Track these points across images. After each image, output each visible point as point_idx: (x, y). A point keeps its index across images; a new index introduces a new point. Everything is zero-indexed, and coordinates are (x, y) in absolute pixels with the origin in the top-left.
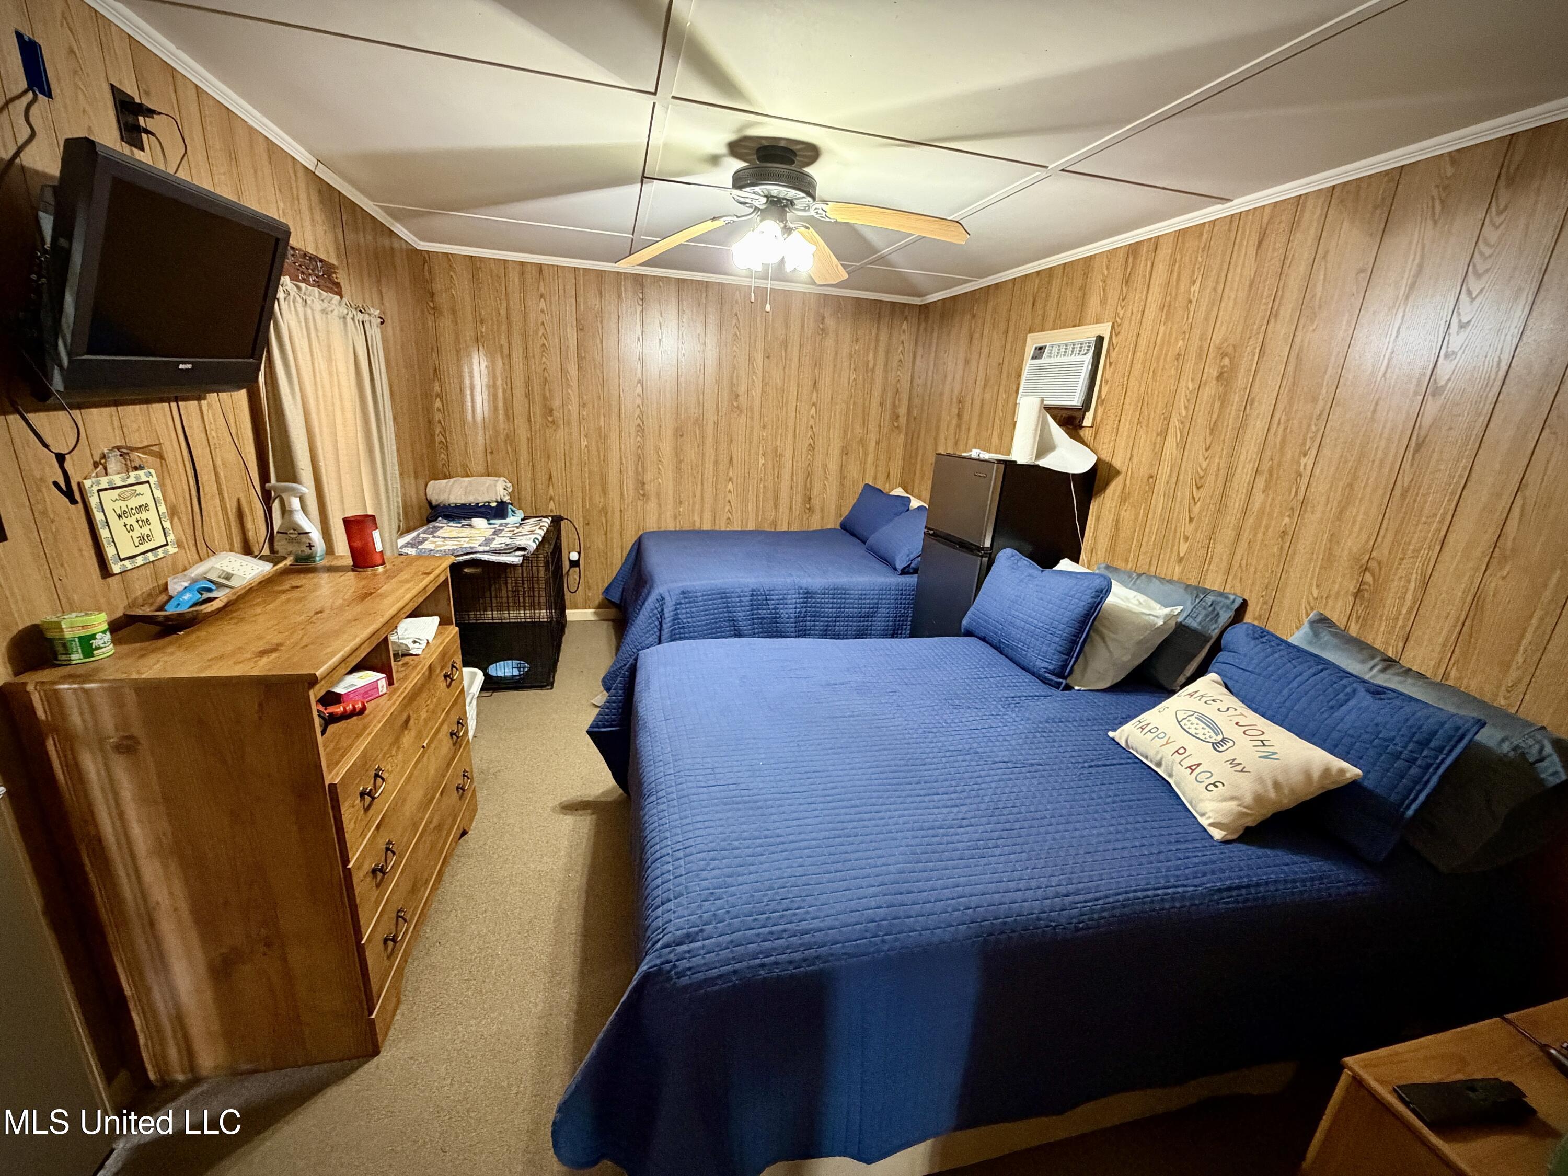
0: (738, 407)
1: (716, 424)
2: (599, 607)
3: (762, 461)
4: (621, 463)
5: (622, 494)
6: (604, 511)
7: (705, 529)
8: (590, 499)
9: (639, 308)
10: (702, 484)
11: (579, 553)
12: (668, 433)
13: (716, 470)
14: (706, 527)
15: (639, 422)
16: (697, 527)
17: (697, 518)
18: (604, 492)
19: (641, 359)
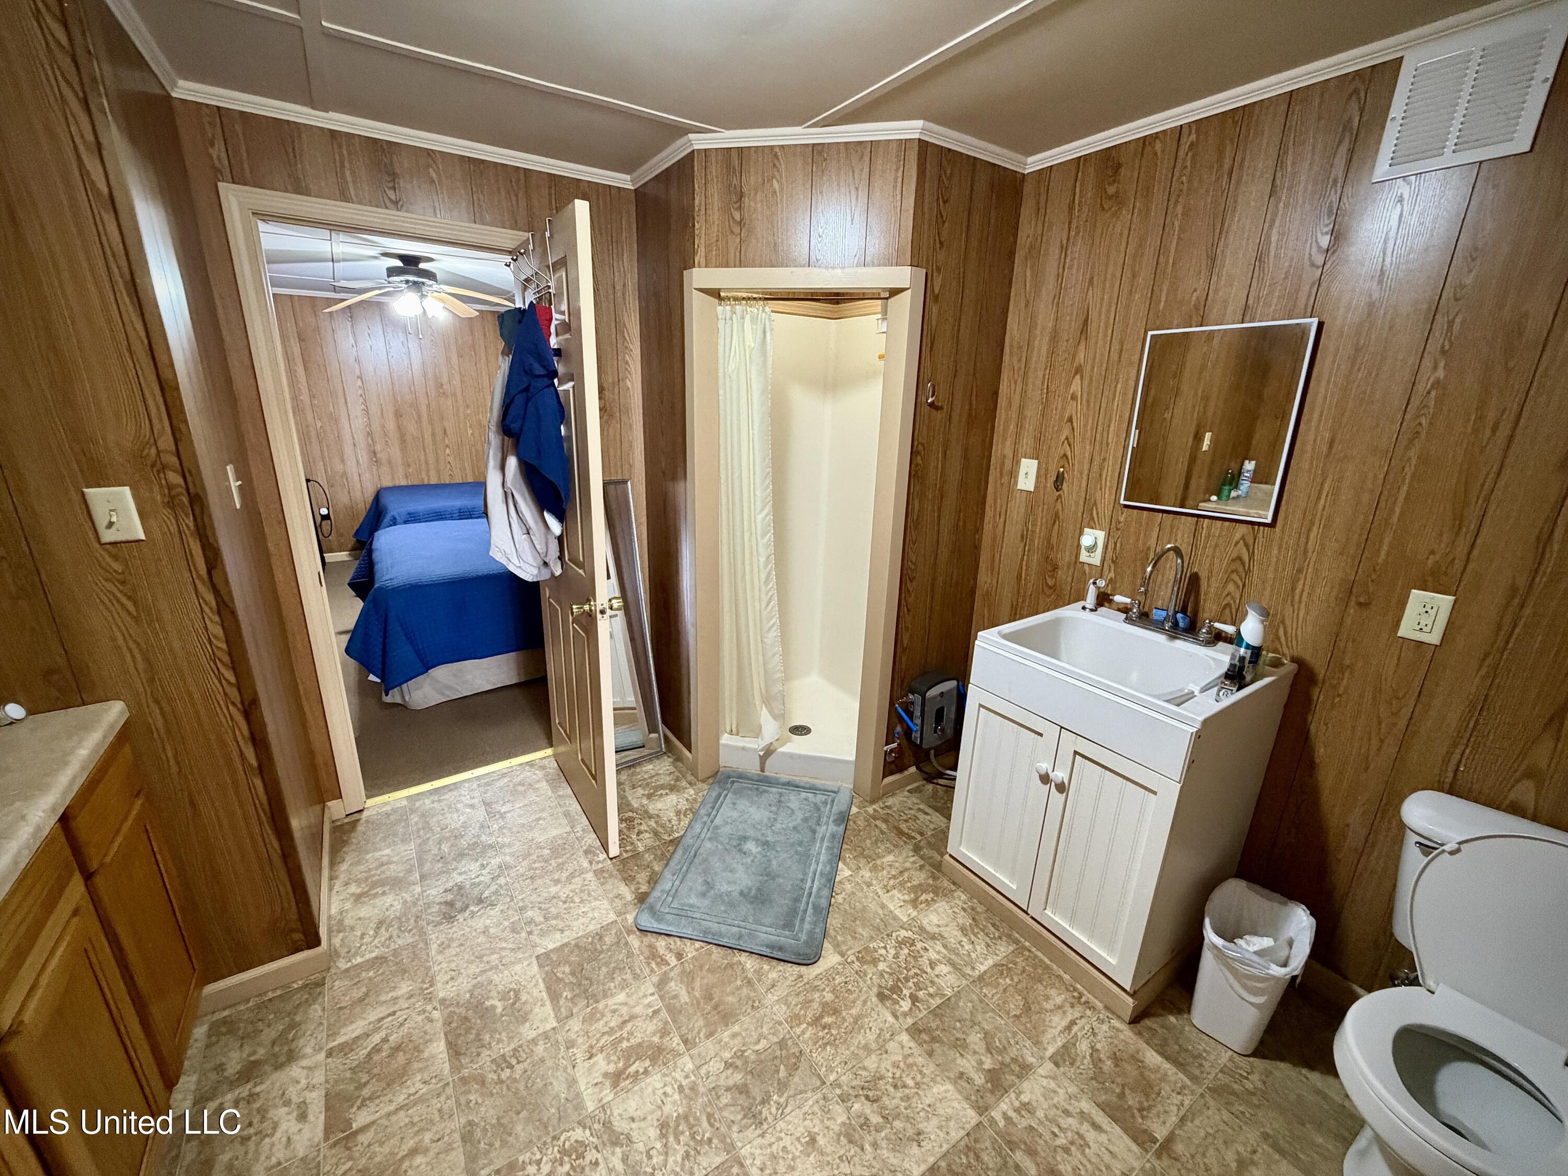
0: (444, 393)
1: (429, 406)
2: (353, 549)
3: (470, 432)
4: (353, 438)
5: (358, 462)
6: (345, 475)
7: (432, 483)
8: (332, 468)
9: (349, 324)
10: (425, 451)
11: (328, 509)
12: (390, 416)
13: (434, 439)
14: (434, 481)
15: (363, 407)
16: (426, 483)
17: (424, 474)
18: (343, 461)
19: (357, 360)
